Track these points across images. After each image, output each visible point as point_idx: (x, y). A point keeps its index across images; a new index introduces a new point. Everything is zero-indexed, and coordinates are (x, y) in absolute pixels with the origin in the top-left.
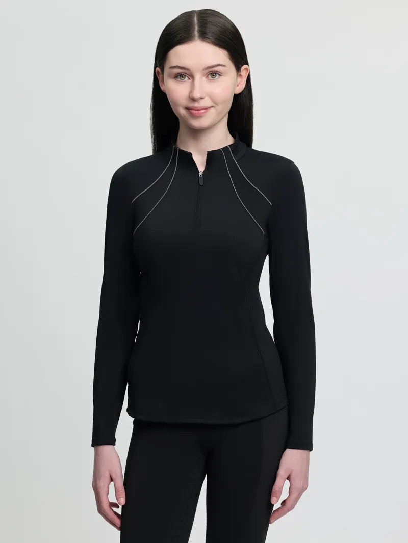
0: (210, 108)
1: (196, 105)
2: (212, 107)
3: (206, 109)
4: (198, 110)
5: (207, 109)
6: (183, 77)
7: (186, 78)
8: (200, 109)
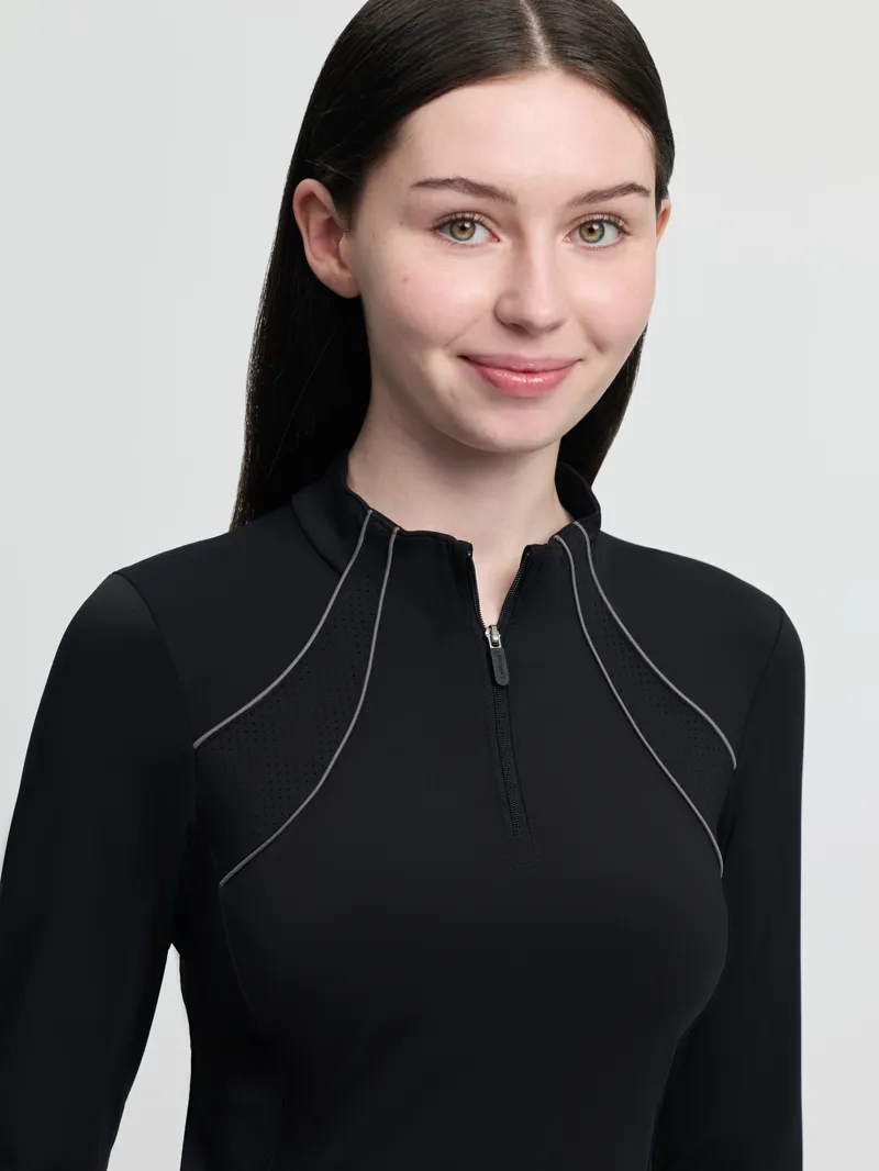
0: (573, 363)
1: (528, 352)
2: (580, 360)
3: (558, 369)
4: (527, 372)
5: (564, 367)
6: (463, 229)
7: (480, 234)
8: (540, 366)
